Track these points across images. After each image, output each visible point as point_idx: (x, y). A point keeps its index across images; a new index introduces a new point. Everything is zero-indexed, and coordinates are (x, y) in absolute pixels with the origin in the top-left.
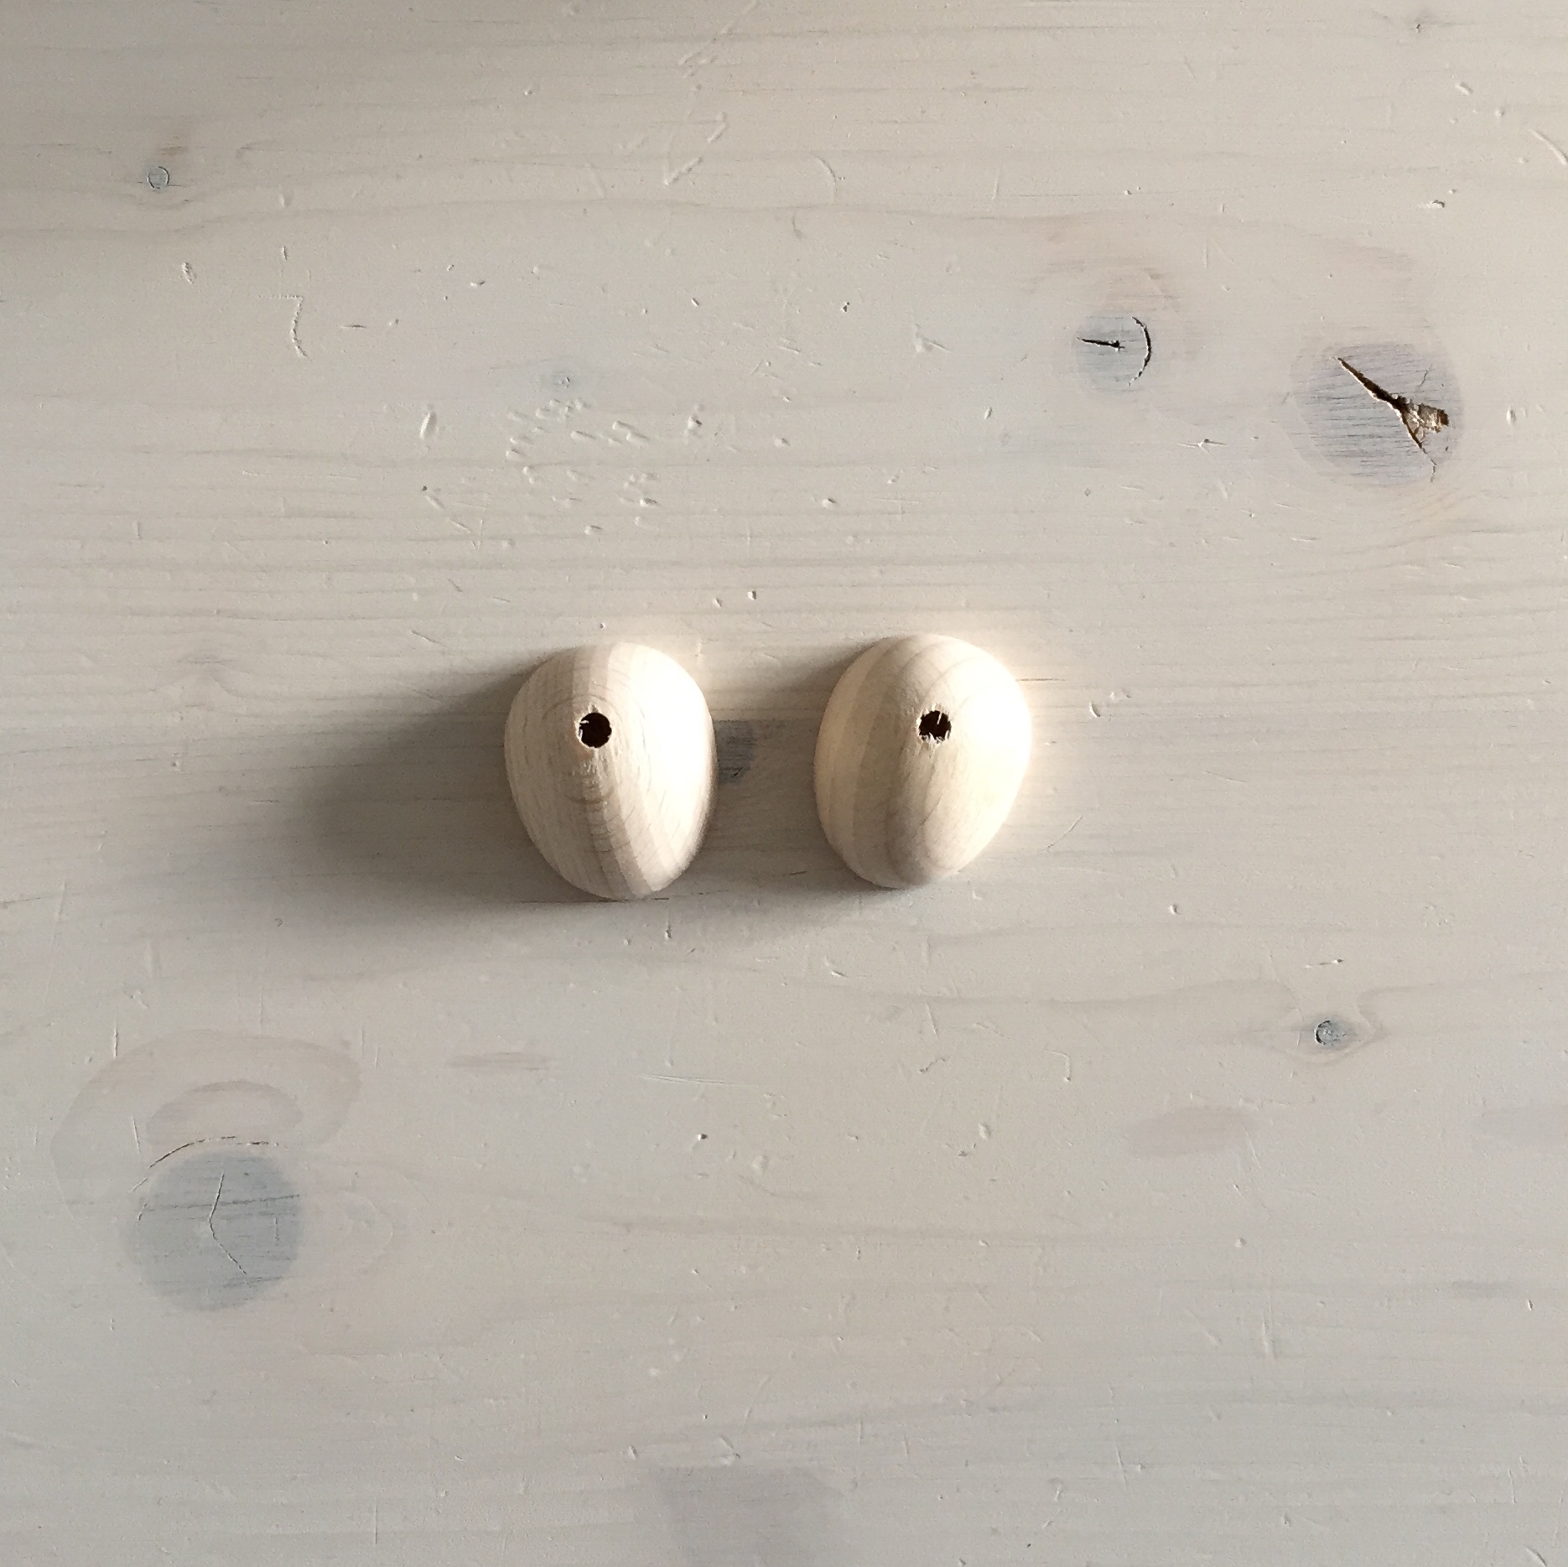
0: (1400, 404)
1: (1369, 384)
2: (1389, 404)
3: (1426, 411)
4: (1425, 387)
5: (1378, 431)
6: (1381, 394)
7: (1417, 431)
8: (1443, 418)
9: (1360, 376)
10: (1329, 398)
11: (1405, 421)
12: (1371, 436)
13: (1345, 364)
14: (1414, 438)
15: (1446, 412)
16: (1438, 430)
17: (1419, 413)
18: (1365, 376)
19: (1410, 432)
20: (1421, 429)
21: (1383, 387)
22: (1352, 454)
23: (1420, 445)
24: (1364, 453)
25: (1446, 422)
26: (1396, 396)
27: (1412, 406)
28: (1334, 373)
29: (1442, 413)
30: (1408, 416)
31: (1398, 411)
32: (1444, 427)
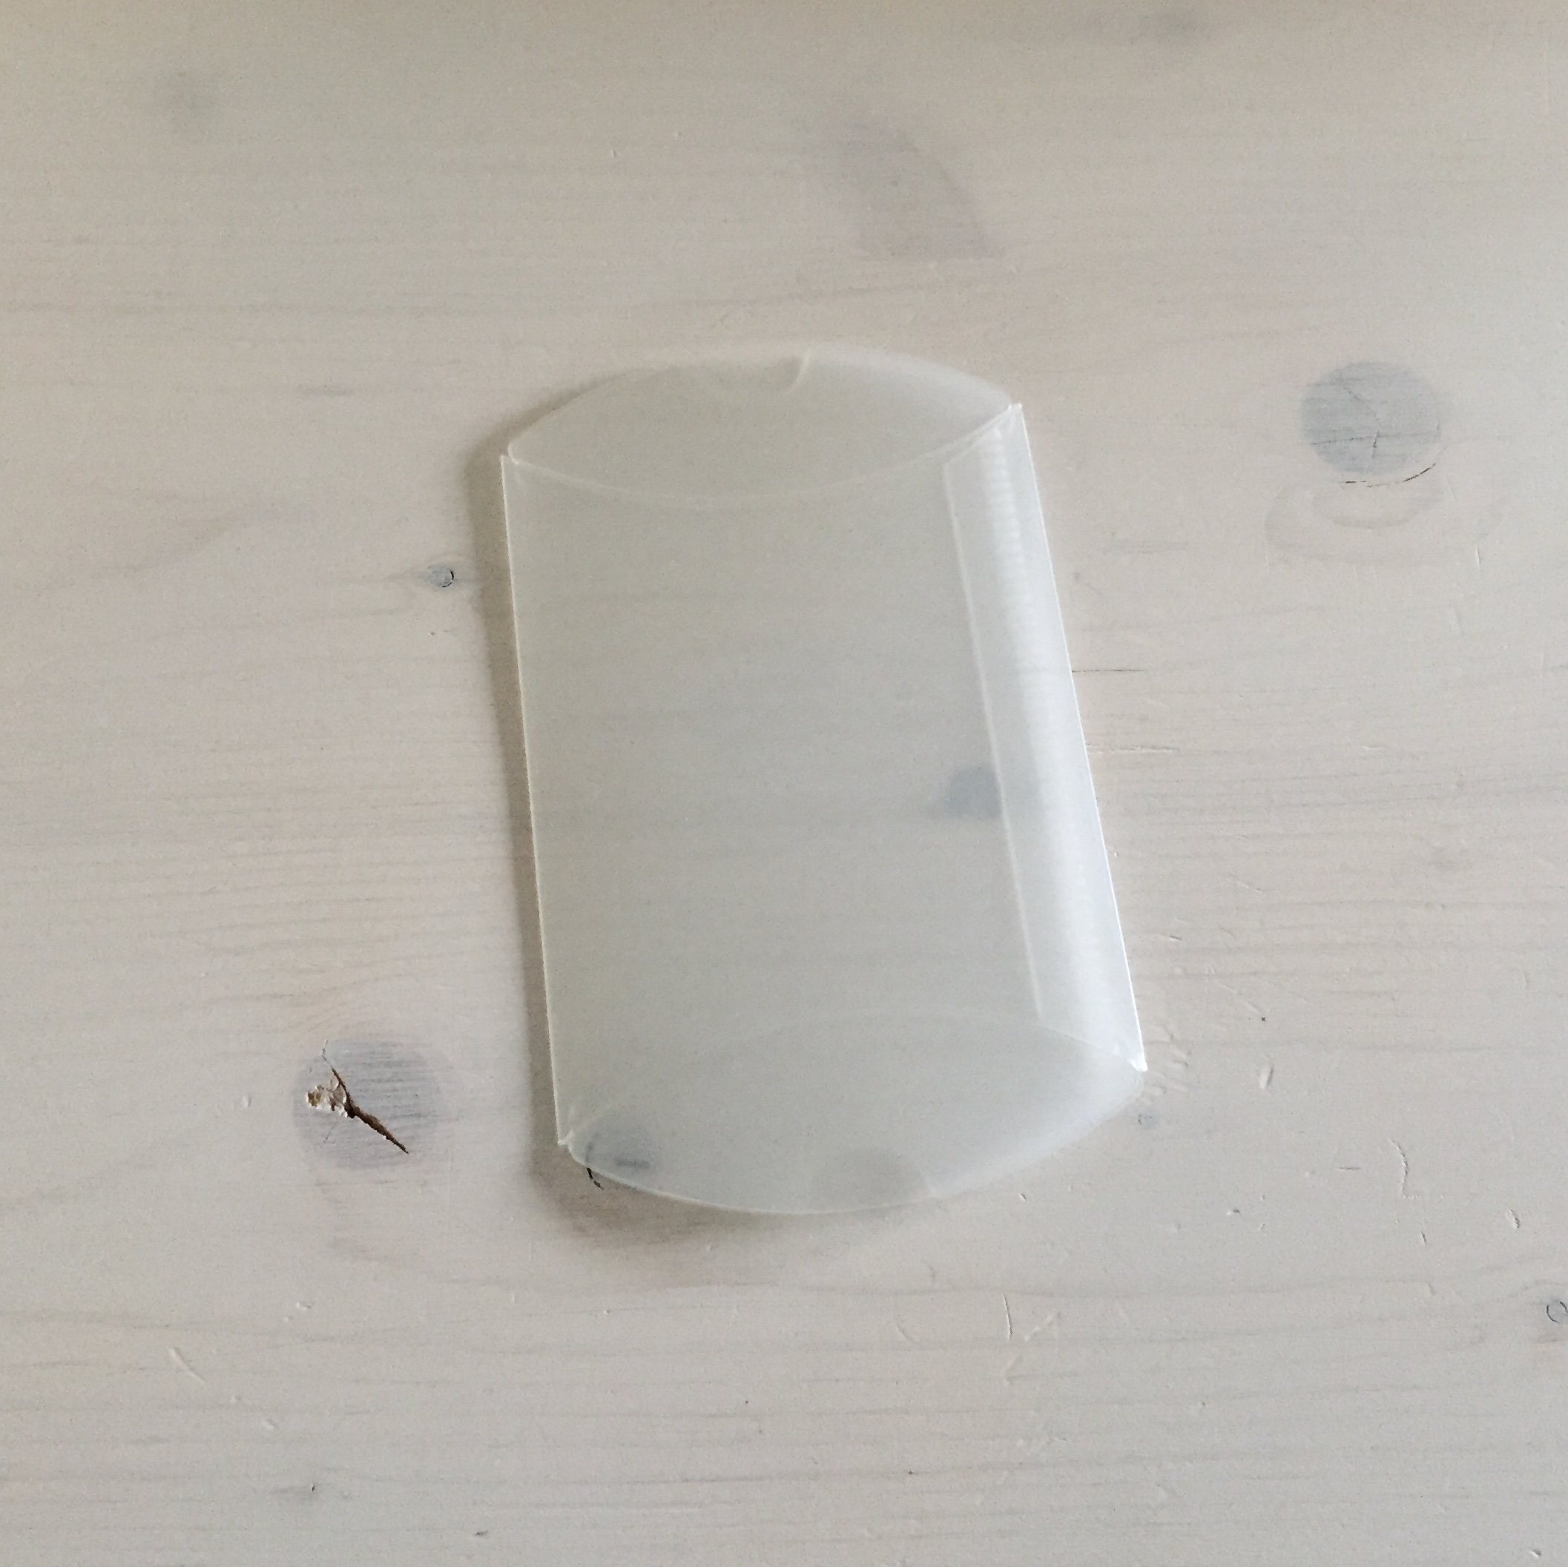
0: (352, 1111)
1: (380, 1130)
2: (362, 1111)
3: (330, 1106)
4: (327, 1129)
5: (375, 1086)
6: (368, 1120)
7: (339, 1086)
8: (314, 1098)
9: (389, 1137)
10: (419, 1115)
11: (348, 1095)
12: (380, 1081)
13: (403, 1148)
14: (341, 1083)
15: (309, 1105)
16: (318, 1086)
17: (335, 1104)
18: (385, 1137)
19: (344, 1087)
20: (334, 1088)
21: (366, 1127)
22: (399, 1064)
23: (335, 1074)
24: (388, 1065)
25: (311, 1096)
26: (356, 1117)
27: (341, 1110)
28: (414, 1137)
29: (314, 1104)
30: (345, 1100)
31: (355, 1104)
32: (314, 1091)
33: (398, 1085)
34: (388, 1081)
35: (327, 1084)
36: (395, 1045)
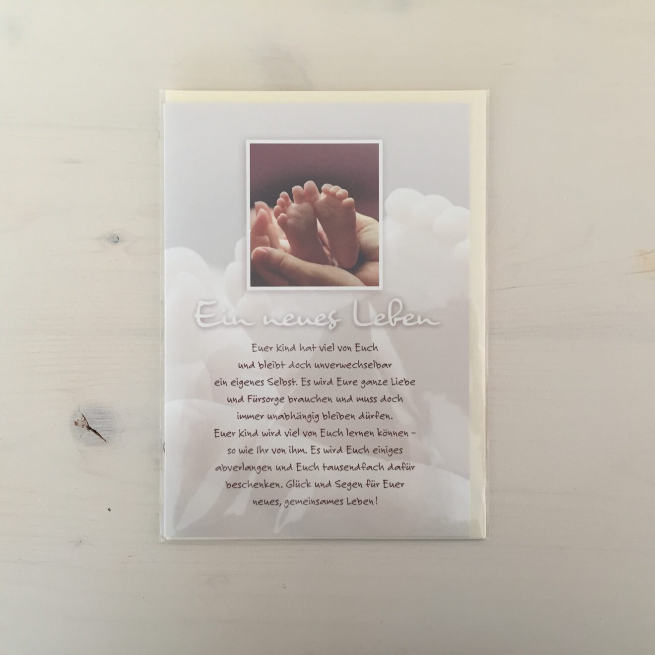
0: (89, 428)
1: (98, 434)
2: (92, 428)
4: (81, 434)
5: (96, 420)
6: (95, 431)
9: (101, 437)
10: (110, 430)
11: (87, 423)
12: (97, 419)
13: (105, 441)
14: (85, 419)
15: (75, 426)
16: (78, 420)
17: (83, 426)
18: (99, 437)
20: (83, 421)
21: (94, 433)
22: (104, 413)
23: (83, 416)
24: (100, 413)
25: (76, 422)
26: (90, 430)
27: (85, 428)
28: (108, 437)
30: (87, 425)
31: (90, 426)
32: (76, 421)
33: (104, 420)
34: (100, 419)
35: (80, 419)
36: (102, 407)
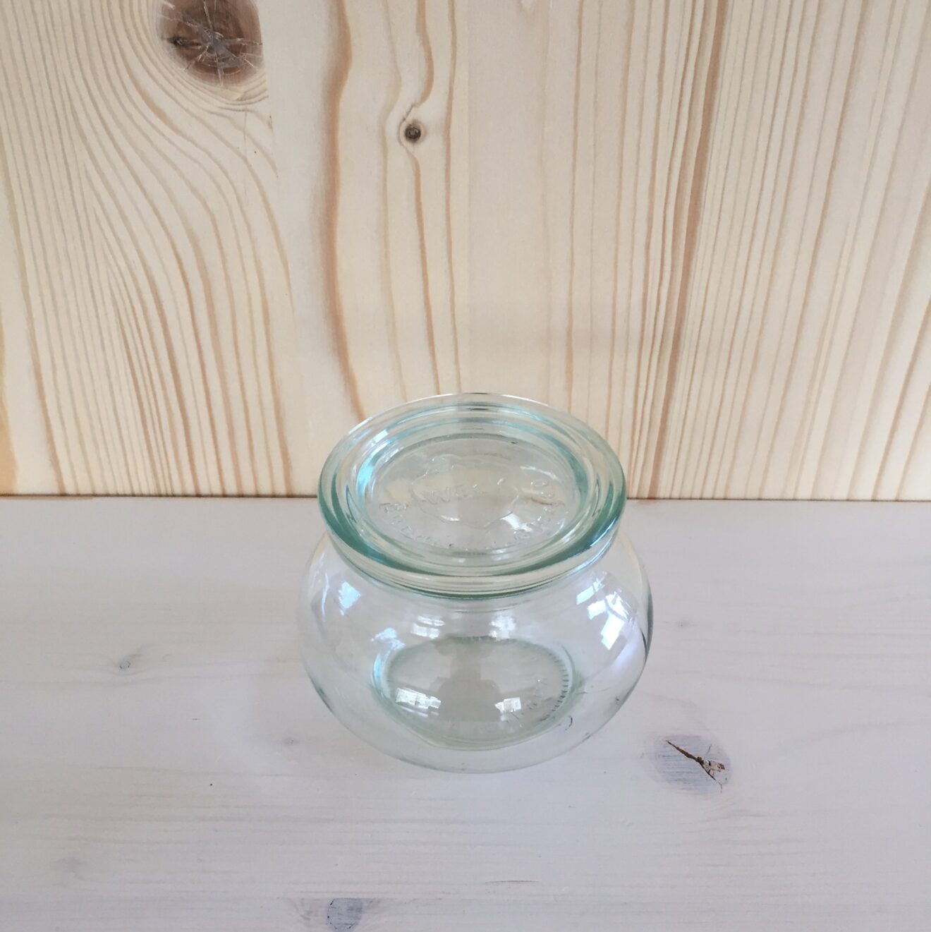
0: (700, 761)
1: (683, 752)
2: (694, 761)
3: (712, 763)
5: (689, 770)
6: (689, 756)
8: (722, 767)
9: (678, 749)
10: (664, 756)
11: (703, 767)
12: (688, 773)
13: (670, 743)
17: (710, 764)
18: (680, 748)
20: (711, 771)
22: (680, 780)
23: (712, 777)
24: (685, 780)
25: (723, 768)
27: (706, 761)
28: (665, 747)
29: (721, 765)
30: (704, 766)
31: (698, 764)
32: (723, 771)
33: (676, 771)
34: (683, 773)
36: (683, 789)
